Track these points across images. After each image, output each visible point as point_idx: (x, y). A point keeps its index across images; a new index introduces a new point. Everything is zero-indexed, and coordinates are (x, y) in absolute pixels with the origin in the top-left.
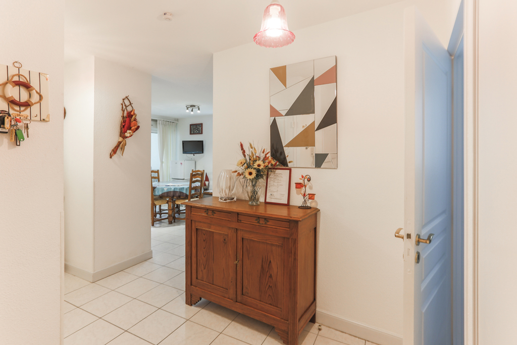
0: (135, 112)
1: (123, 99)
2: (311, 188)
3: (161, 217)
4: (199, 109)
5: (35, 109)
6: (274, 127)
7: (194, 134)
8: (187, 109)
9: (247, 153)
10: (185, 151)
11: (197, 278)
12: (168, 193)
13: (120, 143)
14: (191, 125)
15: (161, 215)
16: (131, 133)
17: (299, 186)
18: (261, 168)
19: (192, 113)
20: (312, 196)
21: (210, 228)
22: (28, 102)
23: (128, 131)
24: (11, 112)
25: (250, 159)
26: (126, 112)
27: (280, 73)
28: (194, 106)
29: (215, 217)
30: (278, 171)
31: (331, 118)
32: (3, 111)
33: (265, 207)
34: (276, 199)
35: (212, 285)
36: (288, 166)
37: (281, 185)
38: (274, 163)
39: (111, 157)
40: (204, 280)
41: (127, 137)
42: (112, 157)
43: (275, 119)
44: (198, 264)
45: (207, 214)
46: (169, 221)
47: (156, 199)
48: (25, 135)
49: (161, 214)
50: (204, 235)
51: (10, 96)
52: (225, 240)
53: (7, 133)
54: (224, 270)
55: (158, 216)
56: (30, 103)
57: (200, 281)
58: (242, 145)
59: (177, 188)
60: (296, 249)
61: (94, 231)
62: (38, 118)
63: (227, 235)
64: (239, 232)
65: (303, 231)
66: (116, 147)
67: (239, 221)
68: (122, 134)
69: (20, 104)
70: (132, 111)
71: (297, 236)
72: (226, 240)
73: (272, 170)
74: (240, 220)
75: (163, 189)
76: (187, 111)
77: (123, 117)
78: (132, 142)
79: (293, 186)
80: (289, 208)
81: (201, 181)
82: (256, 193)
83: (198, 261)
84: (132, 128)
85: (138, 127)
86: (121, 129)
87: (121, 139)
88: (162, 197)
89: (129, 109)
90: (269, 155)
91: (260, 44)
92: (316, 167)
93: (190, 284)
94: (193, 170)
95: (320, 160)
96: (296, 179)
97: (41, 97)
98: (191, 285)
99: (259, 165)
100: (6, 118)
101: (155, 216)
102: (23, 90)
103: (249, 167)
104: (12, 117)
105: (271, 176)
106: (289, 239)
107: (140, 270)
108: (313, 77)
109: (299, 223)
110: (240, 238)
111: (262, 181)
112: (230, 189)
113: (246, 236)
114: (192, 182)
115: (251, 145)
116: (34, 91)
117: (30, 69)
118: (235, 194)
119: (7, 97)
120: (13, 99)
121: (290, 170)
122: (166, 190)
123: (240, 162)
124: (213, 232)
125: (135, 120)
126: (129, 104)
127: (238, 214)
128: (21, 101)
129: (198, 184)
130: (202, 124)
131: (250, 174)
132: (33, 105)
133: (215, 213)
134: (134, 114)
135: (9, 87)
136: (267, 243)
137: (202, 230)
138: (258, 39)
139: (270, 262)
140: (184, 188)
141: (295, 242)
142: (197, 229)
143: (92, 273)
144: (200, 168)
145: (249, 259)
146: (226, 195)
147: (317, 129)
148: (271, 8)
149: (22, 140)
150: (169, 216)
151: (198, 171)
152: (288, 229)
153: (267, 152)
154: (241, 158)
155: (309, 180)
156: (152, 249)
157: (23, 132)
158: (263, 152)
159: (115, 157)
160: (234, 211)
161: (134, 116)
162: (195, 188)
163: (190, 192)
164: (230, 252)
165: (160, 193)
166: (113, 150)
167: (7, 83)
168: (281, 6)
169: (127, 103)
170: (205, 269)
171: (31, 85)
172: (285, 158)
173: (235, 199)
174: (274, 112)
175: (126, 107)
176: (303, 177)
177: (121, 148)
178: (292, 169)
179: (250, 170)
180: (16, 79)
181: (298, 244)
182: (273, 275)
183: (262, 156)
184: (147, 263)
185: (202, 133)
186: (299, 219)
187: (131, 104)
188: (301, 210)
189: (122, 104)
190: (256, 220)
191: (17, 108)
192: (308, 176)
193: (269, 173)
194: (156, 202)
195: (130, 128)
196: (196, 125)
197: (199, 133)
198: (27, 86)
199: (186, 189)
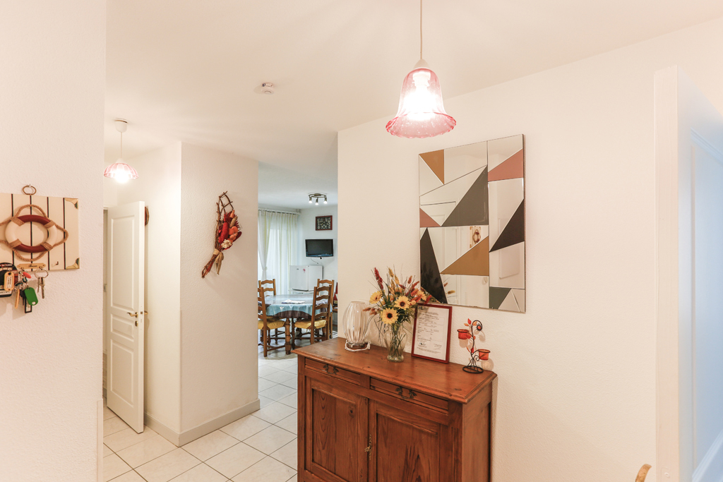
0: (236, 213)
1: (220, 197)
2: (482, 339)
3: (276, 343)
4: (326, 199)
5: (56, 254)
6: (426, 244)
7: (321, 229)
8: (311, 199)
9: (385, 281)
10: (310, 253)
11: (313, 460)
12: (284, 313)
13: (215, 257)
14: (317, 218)
15: (276, 341)
16: (230, 244)
17: (462, 335)
18: (405, 308)
19: (317, 204)
20: (484, 355)
21: (331, 391)
22: (44, 245)
23: (226, 241)
24: (17, 263)
25: (389, 292)
26: (223, 214)
27: (435, 161)
28: (320, 195)
29: (337, 376)
30: (431, 309)
31: (514, 232)
32: (4, 263)
33: (413, 366)
34: (428, 351)
35: (333, 475)
36: (446, 302)
37: (435, 331)
38: (424, 298)
39: (203, 277)
40: (324, 465)
41: (224, 249)
42: (206, 276)
43: (427, 230)
44: (315, 440)
45: (327, 370)
46: (286, 350)
47: (269, 321)
48: (39, 295)
49: (276, 339)
50: (323, 399)
51: (14, 239)
52: (352, 412)
53: (9, 295)
54: (350, 455)
55: (273, 342)
56: (46, 247)
57: (317, 466)
58: (377, 273)
59: (296, 307)
60: (459, 445)
61: (181, 377)
62: (61, 266)
63: (355, 406)
64: (372, 404)
65: (471, 417)
66: (209, 263)
67: (372, 387)
68: (218, 246)
69: (31, 250)
70: (231, 212)
71: (461, 425)
72: (354, 411)
73: (423, 307)
74: (374, 387)
75: (278, 308)
76: (310, 202)
77: (219, 221)
78: (231, 255)
79: (455, 335)
80: (448, 371)
81: (329, 297)
82: (398, 342)
83: (315, 436)
84: (231, 237)
85: (240, 234)
86: (217, 238)
87: (216, 252)
88: (277, 318)
89: (228, 209)
90: (418, 287)
91: (397, 134)
92: (490, 308)
93: (303, 468)
94: (319, 280)
95: (497, 297)
96: (459, 323)
97: (65, 234)
98: (305, 469)
99: (402, 304)
100: (7, 274)
101: (269, 342)
102: (36, 227)
103: (388, 304)
104: (19, 269)
105: (421, 316)
106: (447, 427)
107: (244, 429)
108: (486, 169)
109: (464, 406)
110: (373, 413)
111: (407, 326)
112: (362, 331)
113: (383, 412)
114: (316, 299)
115: (390, 271)
116: (54, 227)
117: (49, 194)
118: (368, 337)
119: (10, 241)
120: (19, 244)
121: (450, 308)
122: (282, 310)
123: (375, 296)
124: (335, 398)
125: (236, 224)
126: (228, 202)
127: (371, 377)
128: (33, 245)
129: (324, 301)
130: (331, 217)
131: (390, 316)
132: (51, 248)
133: (338, 371)
134: (234, 216)
135: (13, 226)
136: (414, 428)
137: (320, 392)
138: (395, 128)
139: (418, 456)
140: (305, 307)
141: (458, 433)
142: (313, 390)
143: (179, 433)
144: (328, 277)
145: (386, 446)
146: (355, 339)
147: (492, 250)
148: (415, 75)
149: (34, 303)
150: (287, 343)
151: (326, 281)
152: (446, 412)
153: (415, 282)
154: (375, 289)
155: (480, 328)
156: (259, 397)
157: (36, 291)
158: (409, 282)
159: (209, 275)
160: (365, 373)
161: (233, 220)
162: (321, 307)
163: (314, 312)
164: (359, 432)
165: (275, 313)
166: (206, 267)
167: (10, 221)
168: (431, 71)
169: (225, 201)
170: (323, 449)
171: (50, 218)
172: (442, 288)
173: (368, 346)
174: (426, 220)
175: (224, 206)
176: (469, 322)
177: (217, 264)
178: (454, 308)
179: (388, 311)
180: (26, 212)
181: (461, 437)
182: (422, 477)
183: (408, 286)
184: (251, 418)
185: (331, 229)
186: (462, 400)
187: (230, 202)
188: (467, 376)
189: (218, 204)
190: (397, 390)
191: (27, 256)
192: (478, 323)
193: (418, 311)
194: (269, 325)
195: (227, 237)
196: (324, 218)
197: (328, 229)
198: (43, 221)
199: (309, 308)
